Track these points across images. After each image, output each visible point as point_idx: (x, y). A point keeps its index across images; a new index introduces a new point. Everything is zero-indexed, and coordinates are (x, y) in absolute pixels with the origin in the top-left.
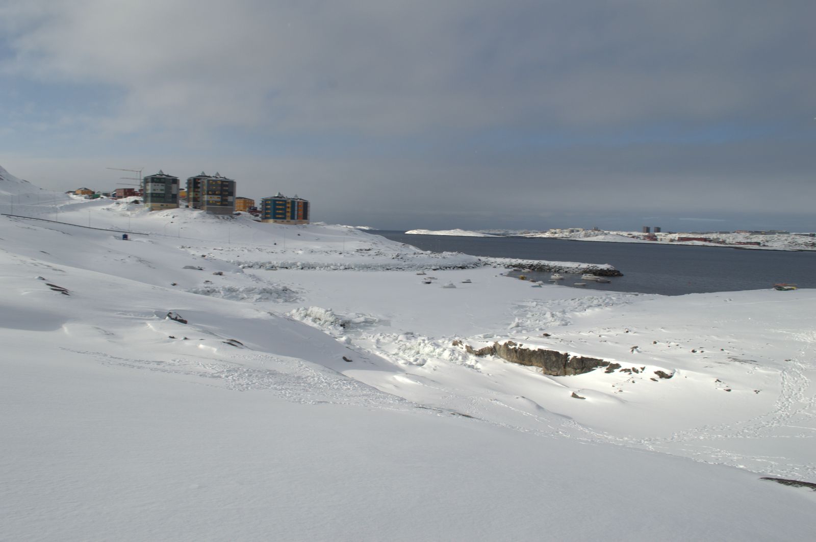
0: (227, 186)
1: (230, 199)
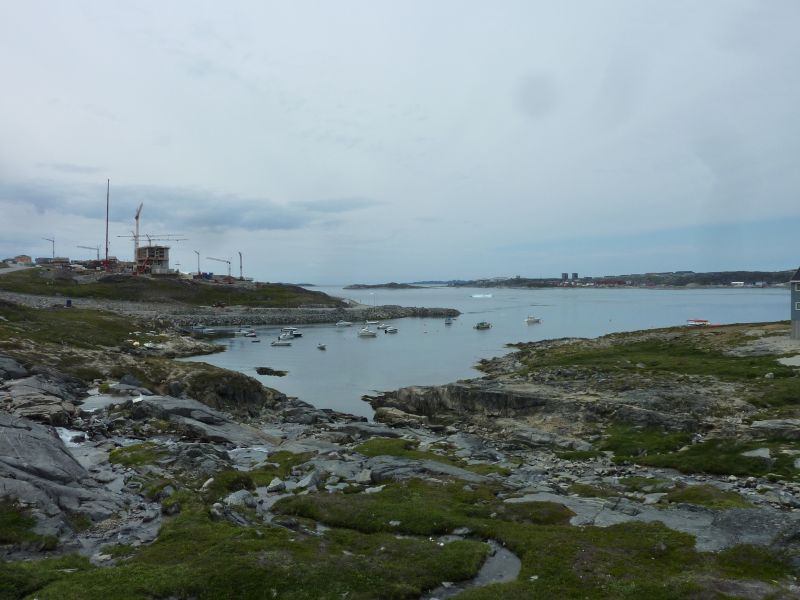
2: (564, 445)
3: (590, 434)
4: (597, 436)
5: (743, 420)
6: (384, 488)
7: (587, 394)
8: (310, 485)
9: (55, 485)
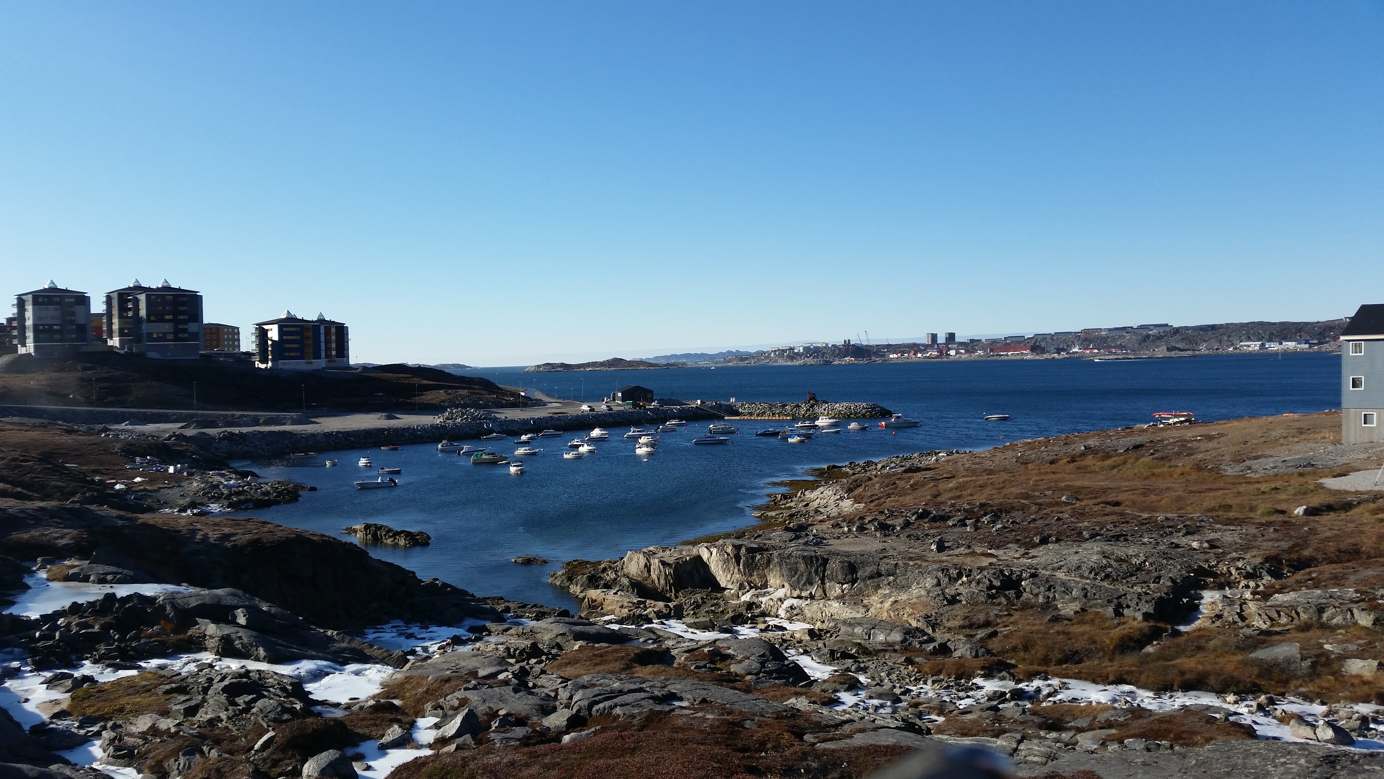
0: (184, 304)
1: (192, 327)
2: (930, 647)
3: (980, 627)
4: (990, 630)
5: (1254, 593)
6: (595, 733)
7: (973, 554)
8: (459, 734)
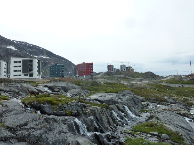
9: (187, 132)
